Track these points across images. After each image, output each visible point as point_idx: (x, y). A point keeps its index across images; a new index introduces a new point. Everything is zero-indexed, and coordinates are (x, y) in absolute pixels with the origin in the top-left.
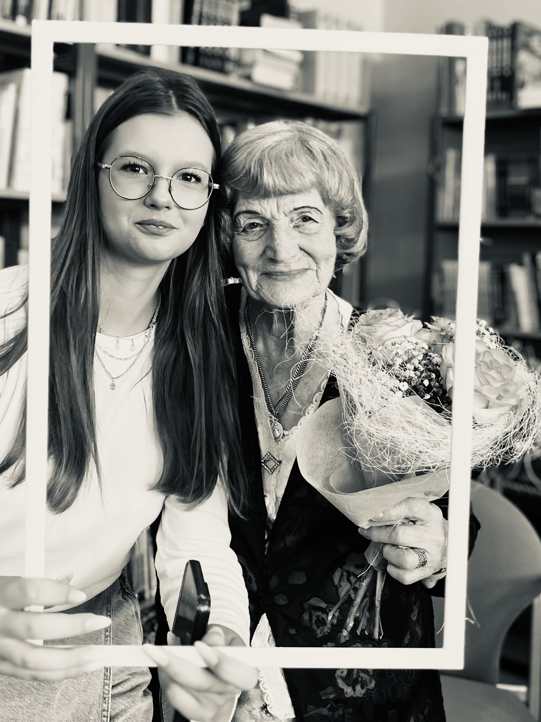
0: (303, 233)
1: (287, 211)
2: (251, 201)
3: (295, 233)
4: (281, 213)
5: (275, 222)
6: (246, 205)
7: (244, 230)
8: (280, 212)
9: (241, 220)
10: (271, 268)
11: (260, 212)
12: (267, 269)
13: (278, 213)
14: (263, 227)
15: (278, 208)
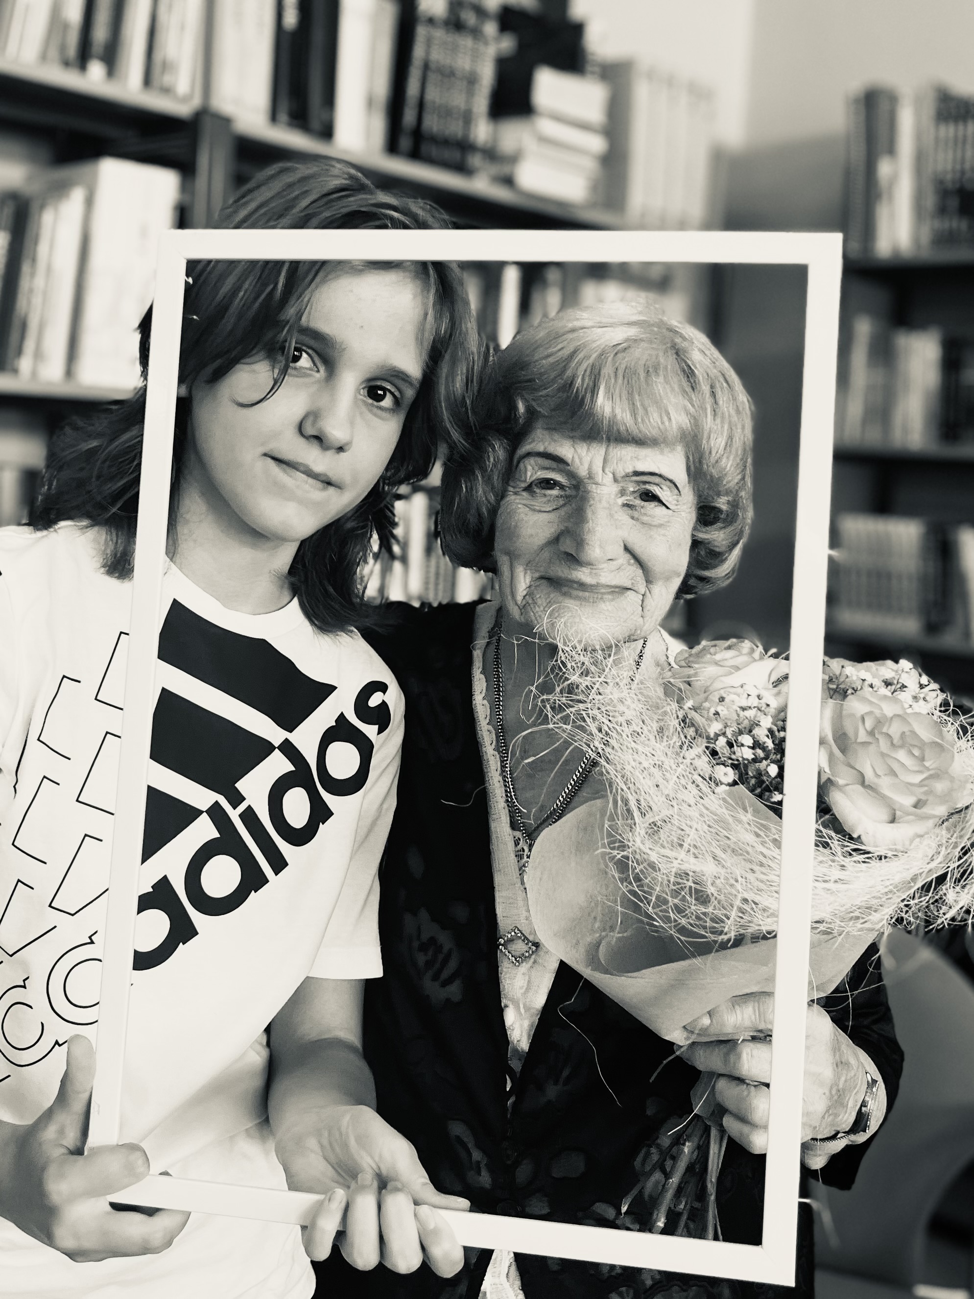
0: (637, 520)
3: (623, 516)
4: (609, 474)
6: (546, 444)
7: (529, 488)
8: (606, 471)
9: (529, 468)
11: (569, 461)
12: (554, 571)
13: (603, 471)
14: (565, 489)
15: (604, 463)
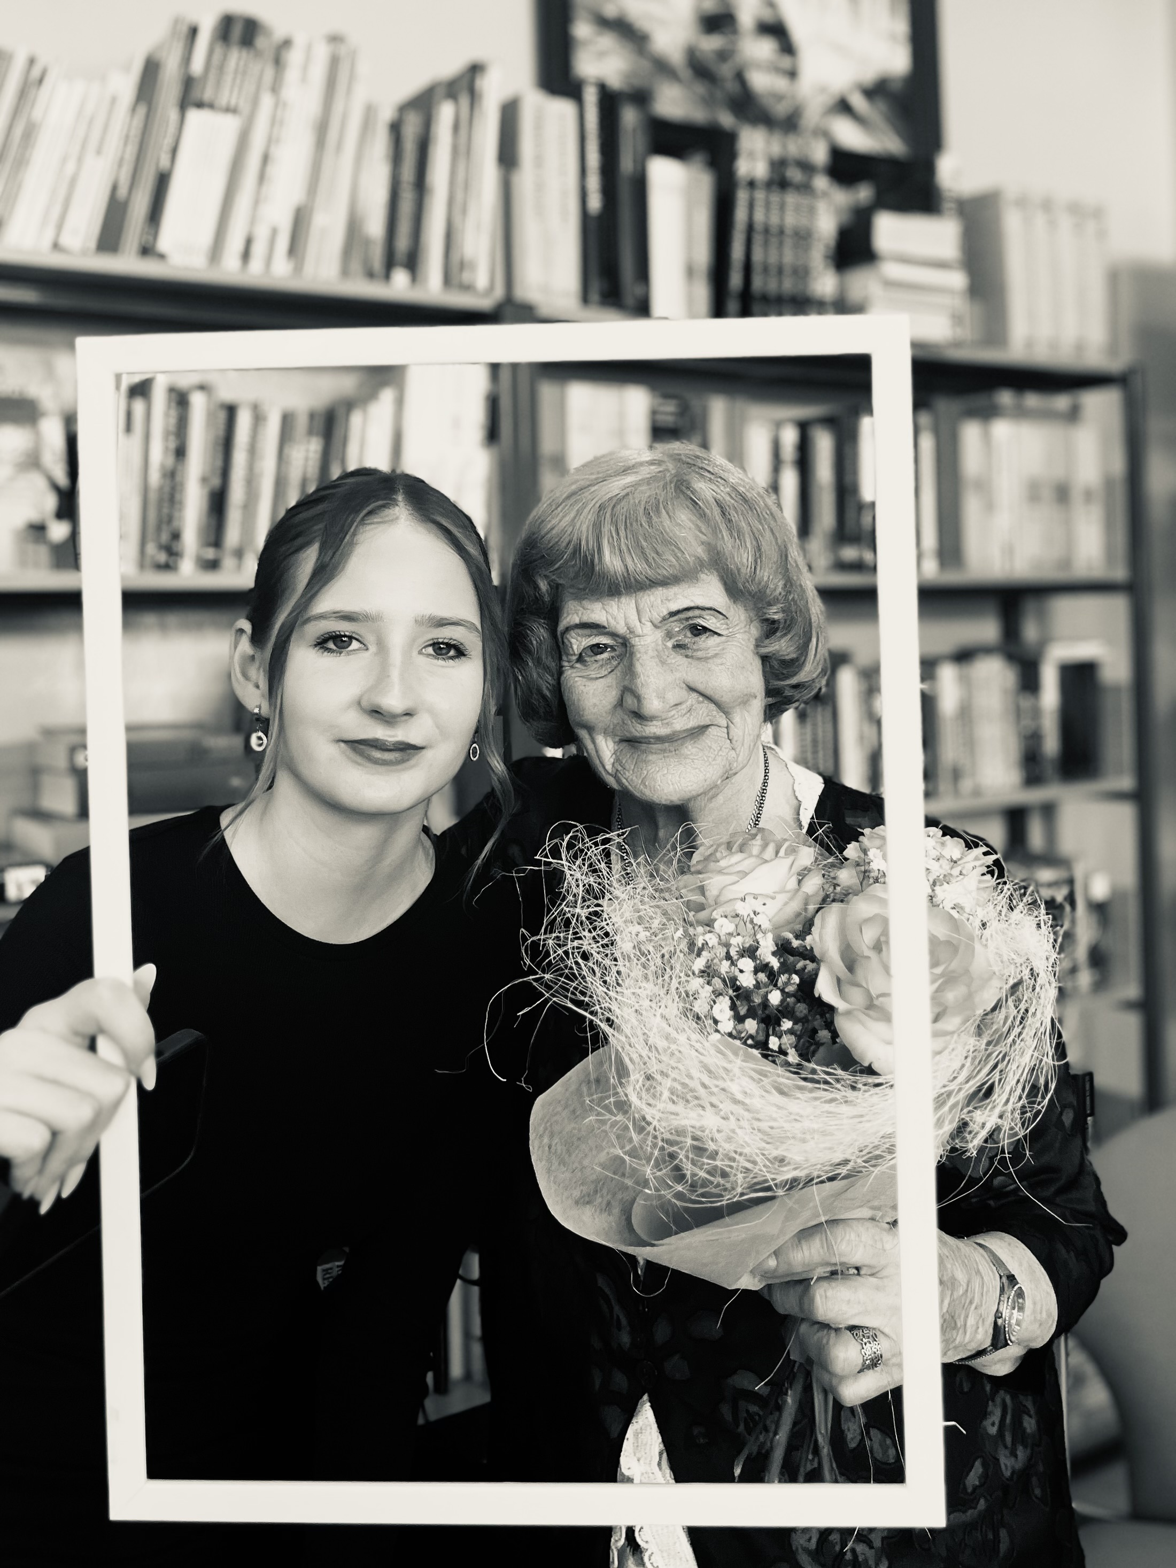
0: (692, 657)
1: (657, 618)
2: (586, 603)
3: (677, 659)
4: (646, 623)
5: (635, 641)
6: (579, 613)
7: (580, 659)
8: (643, 620)
9: (573, 641)
10: (638, 729)
11: (605, 624)
12: (630, 732)
13: (640, 622)
14: (615, 650)
15: (639, 614)
